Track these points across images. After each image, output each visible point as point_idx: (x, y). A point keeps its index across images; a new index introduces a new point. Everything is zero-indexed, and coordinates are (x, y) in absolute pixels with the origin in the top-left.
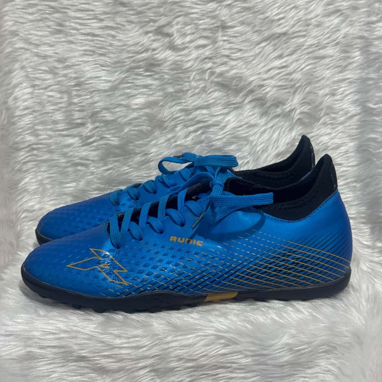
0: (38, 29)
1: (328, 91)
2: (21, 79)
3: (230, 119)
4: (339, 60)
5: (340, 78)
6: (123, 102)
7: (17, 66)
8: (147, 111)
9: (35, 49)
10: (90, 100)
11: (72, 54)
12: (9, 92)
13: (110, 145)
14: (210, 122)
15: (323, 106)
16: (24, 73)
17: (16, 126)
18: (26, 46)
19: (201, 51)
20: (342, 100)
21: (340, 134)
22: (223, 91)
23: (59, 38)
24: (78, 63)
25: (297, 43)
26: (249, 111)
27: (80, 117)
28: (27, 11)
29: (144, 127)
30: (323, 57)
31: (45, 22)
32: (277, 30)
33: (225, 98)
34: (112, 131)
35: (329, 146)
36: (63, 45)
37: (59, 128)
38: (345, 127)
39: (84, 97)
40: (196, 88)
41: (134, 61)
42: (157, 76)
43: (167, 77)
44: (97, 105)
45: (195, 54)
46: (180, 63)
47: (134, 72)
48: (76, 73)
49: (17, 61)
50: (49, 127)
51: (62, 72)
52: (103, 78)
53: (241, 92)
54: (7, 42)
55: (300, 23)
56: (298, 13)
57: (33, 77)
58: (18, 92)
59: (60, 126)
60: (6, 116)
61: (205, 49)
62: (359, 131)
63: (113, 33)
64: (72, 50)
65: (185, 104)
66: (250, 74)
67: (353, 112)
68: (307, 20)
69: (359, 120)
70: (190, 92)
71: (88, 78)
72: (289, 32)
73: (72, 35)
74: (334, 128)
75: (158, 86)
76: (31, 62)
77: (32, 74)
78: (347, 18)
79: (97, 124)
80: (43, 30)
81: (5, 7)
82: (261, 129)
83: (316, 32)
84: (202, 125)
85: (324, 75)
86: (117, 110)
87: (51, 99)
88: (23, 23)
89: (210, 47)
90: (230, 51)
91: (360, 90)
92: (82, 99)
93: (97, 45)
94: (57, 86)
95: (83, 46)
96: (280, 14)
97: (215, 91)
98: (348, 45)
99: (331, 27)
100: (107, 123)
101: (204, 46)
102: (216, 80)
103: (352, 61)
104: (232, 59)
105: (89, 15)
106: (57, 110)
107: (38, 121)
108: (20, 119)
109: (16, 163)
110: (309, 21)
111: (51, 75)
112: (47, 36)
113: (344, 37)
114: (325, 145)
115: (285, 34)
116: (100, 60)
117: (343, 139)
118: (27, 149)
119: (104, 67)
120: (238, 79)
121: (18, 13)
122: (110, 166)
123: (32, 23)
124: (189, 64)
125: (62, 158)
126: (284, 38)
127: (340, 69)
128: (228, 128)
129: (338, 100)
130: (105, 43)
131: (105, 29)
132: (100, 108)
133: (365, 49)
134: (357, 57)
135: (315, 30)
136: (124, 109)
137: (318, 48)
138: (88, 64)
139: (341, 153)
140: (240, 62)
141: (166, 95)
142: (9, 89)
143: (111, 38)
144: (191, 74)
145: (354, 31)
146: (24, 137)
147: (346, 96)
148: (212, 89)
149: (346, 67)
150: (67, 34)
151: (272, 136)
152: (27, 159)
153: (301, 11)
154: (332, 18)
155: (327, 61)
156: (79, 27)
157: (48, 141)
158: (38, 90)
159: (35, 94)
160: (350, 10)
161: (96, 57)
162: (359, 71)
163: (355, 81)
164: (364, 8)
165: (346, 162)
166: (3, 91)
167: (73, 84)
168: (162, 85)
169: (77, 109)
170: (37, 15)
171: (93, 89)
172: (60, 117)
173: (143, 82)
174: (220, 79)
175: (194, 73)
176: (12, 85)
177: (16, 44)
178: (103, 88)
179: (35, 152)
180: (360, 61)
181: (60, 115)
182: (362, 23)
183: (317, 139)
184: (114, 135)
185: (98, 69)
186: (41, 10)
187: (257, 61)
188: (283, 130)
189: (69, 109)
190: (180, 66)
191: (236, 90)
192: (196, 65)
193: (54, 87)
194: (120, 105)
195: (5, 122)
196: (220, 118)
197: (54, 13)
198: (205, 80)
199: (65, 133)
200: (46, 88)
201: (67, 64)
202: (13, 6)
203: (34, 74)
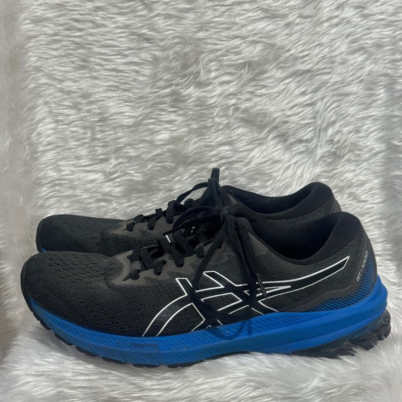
0: (62, 65)
1: (352, 127)
2: (44, 114)
3: (254, 155)
4: (364, 97)
5: (364, 115)
6: (146, 138)
7: (41, 101)
8: (170, 147)
9: (59, 84)
10: (114, 136)
11: (96, 90)
12: (32, 127)
13: (134, 181)
14: (234, 159)
15: (347, 143)
16: (47, 108)
17: (38, 162)
18: (49, 82)
19: (226, 87)
20: (366, 137)
21: (364, 172)
22: (248, 127)
23: (83, 74)
24: (102, 98)
25: (322, 80)
26: (273, 147)
27: (103, 153)
28: (51, 47)
29: (168, 163)
30: (348, 94)
31: (69, 58)
32: (301, 67)
33: (250, 134)
34: (136, 167)
35: (354, 183)
36: (87, 81)
37: (83, 164)
38: (369, 164)
39: (107, 133)
40: (220, 124)
41: (158, 97)
42: (180, 112)
43: (191, 113)
44: (121, 140)
45: (219, 90)
46: (204, 99)
47: (159, 108)
48: (99, 109)
49: (41, 96)
50: (71, 163)
51: (86, 108)
52: (127, 114)
53: (266, 128)
54: (31, 78)
55: (325, 60)
56: (322, 50)
57: (56, 113)
58: (41, 128)
59: (83, 162)
60: (29, 152)
61: (230, 85)
62: (383, 168)
63: (137, 68)
64: (96, 86)
65: (209, 140)
66: (274, 110)
67: (378, 150)
68: (331, 57)
69: (384, 157)
70: (213, 128)
71: (112, 114)
72: (313, 69)
73: (96, 71)
74: (358, 165)
75: (183, 122)
76: (55, 98)
77: (55, 109)
78: (371, 56)
79: (121, 160)
80: (67, 66)
81: (29, 43)
82: (285, 165)
83: (341, 69)
84: (225, 161)
85: (349, 112)
86: (141, 145)
87: (75, 134)
88: (47, 59)
89: (235, 83)
90: (254, 88)
91: (385, 128)
92: (105, 135)
93: (121, 81)
94: (80, 122)
95: (108, 82)
96: (304, 52)
97: (239, 127)
98: (372, 83)
99: (356, 64)
100: (130, 159)
101: (228, 82)
102: (241, 116)
103: (377, 98)
104: (257, 96)
105: (114, 51)
106: (80, 146)
107: (60, 157)
108: (43, 155)
109: (39, 198)
110: (334, 59)
111: (75, 111)
112: (71, 72)
113: (368, 75)
114: (350, 182)
115: (309, 71)
116: (124, 95)
117: (368, 176)
118: (49, 185)
119: (129, 102)
120: (263, 115)
121: (43, 48)
122: (134, 202)
123: (56, 59)
124: (213, 101)
125: (85, 194)
126: (309, 75)
127: (364, 106)
128: (253, 164)
129: (362, 137)
130: (129, 79)
131: (130, 65)
132: (124, 144)
133: (390, 87)
134: (381, 94)
135: (340, 67)
136: (148, 145)
137: (344, 85)
138: (112, 99)
139: (365, 190)
140: (264, 99)
141: (190, 132)
142: (33, 125)
143: (135, 74)
144: (215, 110)
145: (378, 68)
146: (47, 173)
147: (371, 132)
148: (236, 125)
149: (370, 104)
150: (91, 70)
151: (296, 172)
152: (50, 195)
153: (326, 48)
154: (356, 55)
155: (352, 97)
156: (103, 63)
157: (70, 177)
158: (61, 125)
159: (59, 130)
160: (374, 48)
161: (120, 93)
162: (383, 109)
163: (380, 118)
164: (389, 46)
165: (371, 199)
166: (26, 127)
167: (96, 120)
168: (187, 121)
169: (101, 144)
170: (61, 51)
171: (117, 125)
172: (84, 153)
173: (168, 117)
174: (244, 115)
175: (218, 109)
176: (35, 120)
177: (39, 80)
178: (127, 124)
179: (57, 188)
180: (385, 99)
181: (84, 151)
182: (387, 61)
183: (342, 176)
184: (137, 171)
185: (122, 105)
186: (65, 46)
187: (281, 97)
188: (307, 166)
189: (92, 144)
190: (204, 103)
191: (261, 126)
192: (220, 100)
193: (78, 122)
194: (144, 141)
195: (28, 158)
196: (244, 154)
197: (79, 49)
198: (229, 116)
199: (88, 168)
200: (69, 124)
201: (90, 100)
202: (37, 41)
203: (58, 110)
